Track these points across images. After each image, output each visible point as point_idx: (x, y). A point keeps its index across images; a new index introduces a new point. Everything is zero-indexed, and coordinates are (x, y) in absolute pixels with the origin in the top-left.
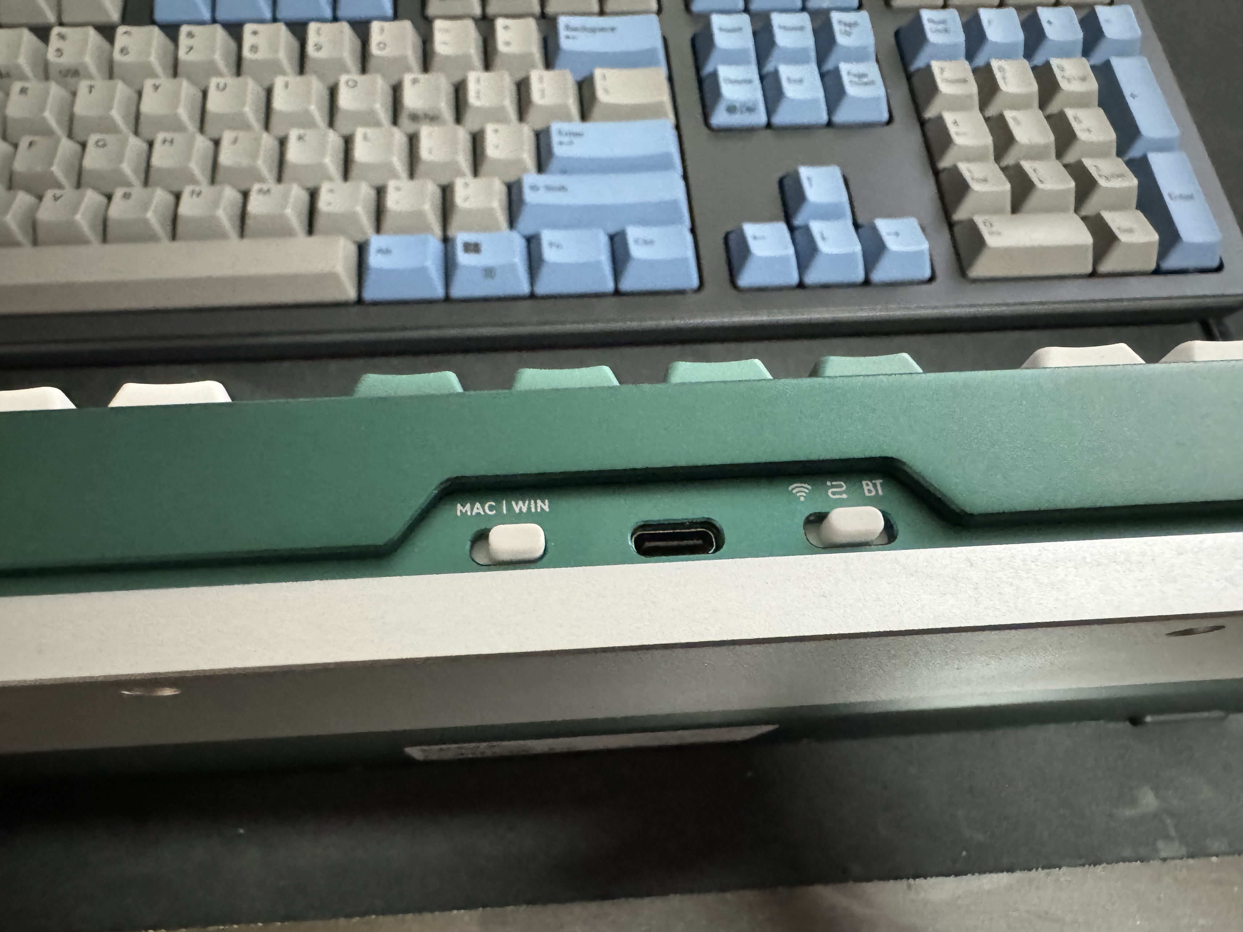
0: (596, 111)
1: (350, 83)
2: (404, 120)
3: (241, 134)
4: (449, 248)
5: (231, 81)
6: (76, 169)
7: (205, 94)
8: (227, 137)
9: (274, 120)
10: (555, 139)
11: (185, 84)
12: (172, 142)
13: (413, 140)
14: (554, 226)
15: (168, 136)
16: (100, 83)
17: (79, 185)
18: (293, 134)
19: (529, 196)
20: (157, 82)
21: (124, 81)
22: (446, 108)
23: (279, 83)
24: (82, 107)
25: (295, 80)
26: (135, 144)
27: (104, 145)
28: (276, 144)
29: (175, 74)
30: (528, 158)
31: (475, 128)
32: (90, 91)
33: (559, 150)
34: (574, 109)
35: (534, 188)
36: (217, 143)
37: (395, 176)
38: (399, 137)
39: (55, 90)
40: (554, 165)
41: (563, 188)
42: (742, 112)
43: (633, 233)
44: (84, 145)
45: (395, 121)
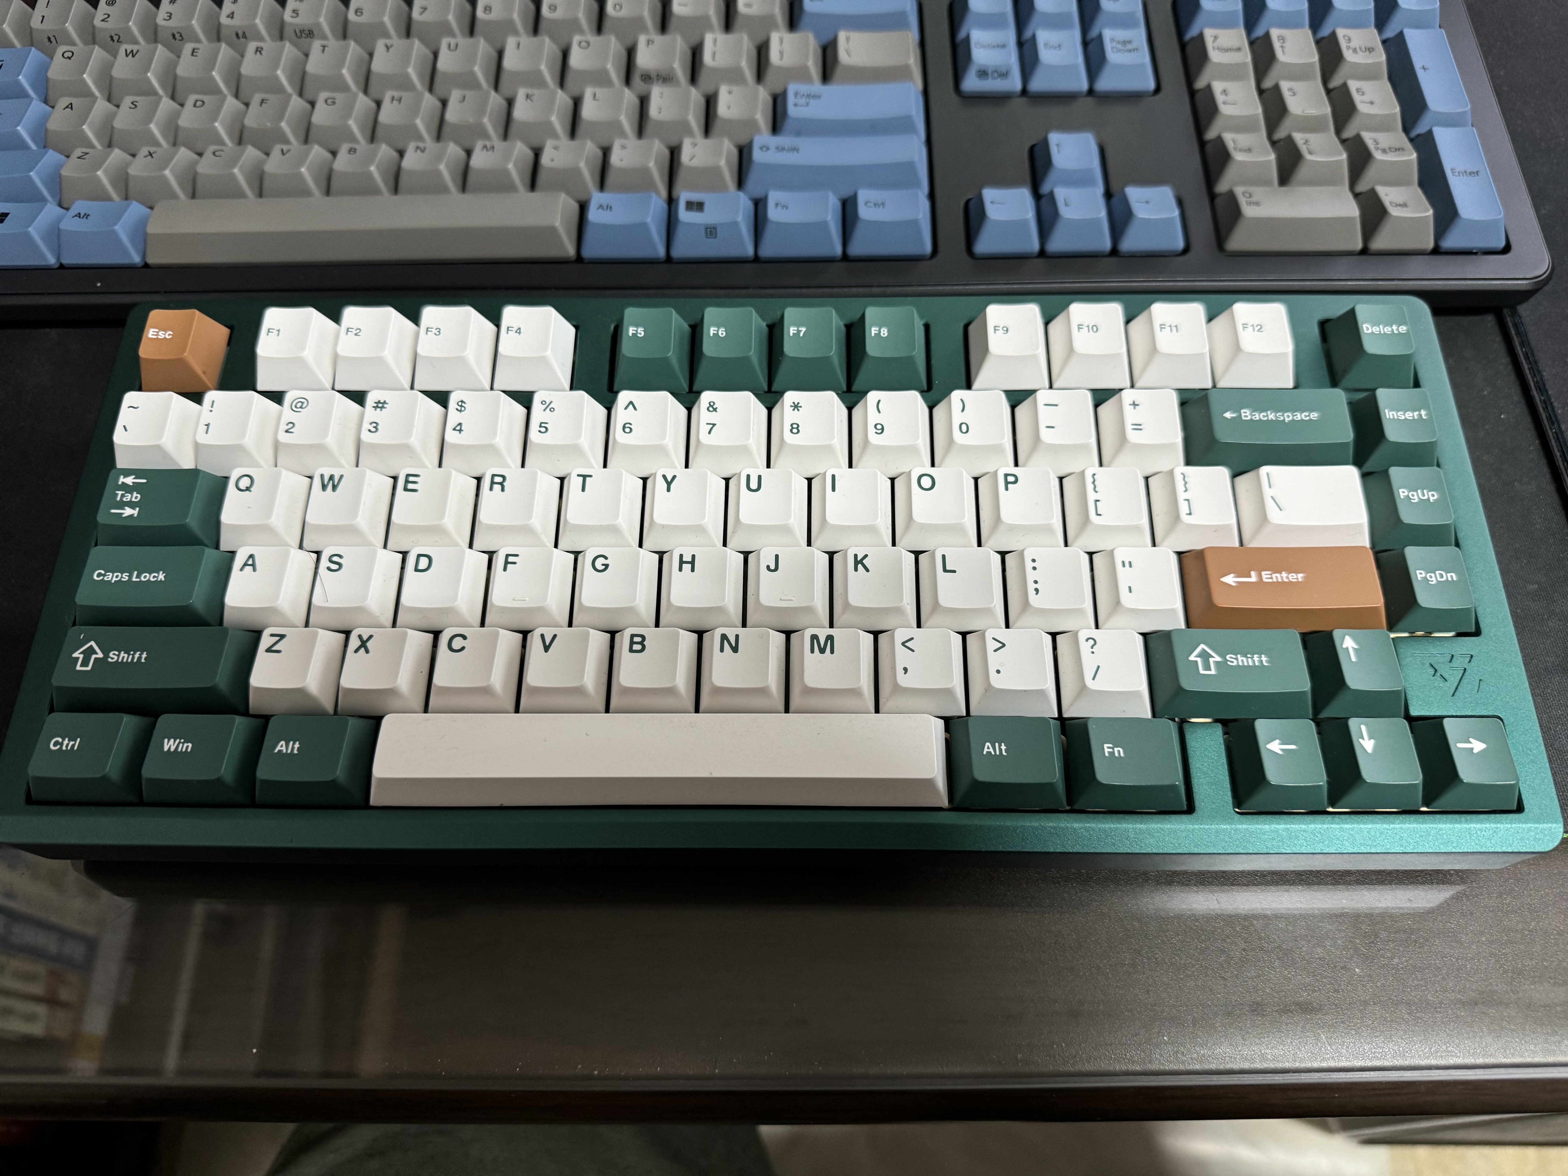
0: (838, 73)
1: (584, 44)
2: (636, 80)
3: (469, 94)
4: (673, 209)
5: (463, 41)
6: (305, 126)
7: (436, 55)
8: (455, 96)
9: (504, 79)
10: (791, 99)
11: (417, 43)
12: (400, 100)
13: (644, 101)
14: (782, 186)
15: (396, 94)
16: (333, 43)
17: (306, 141)
18: (521, 94)
19: (758, 155)
20: (389, 42)
21: (356, 41)
22: (680, 71)
23: (511, 43)
24: (312, 67)
25: (526, 40)
26: (363, 102)
27: (334, 103)
28: (504, 103)
29: (408, 34)
30: (762, 118)
31: (710, 90)
32: (323, 51)
33: (793, 110)
34: (814, 71)
35: (765, 148)
36: (444, 103)
37: (623, 134)
38: (629, 97)
39: (288, 50)
40: (788, 125)
41: (795, 149)
42: (993, 78)
43: (863, 196)
44: (313, 104)
45: (628, 80)
